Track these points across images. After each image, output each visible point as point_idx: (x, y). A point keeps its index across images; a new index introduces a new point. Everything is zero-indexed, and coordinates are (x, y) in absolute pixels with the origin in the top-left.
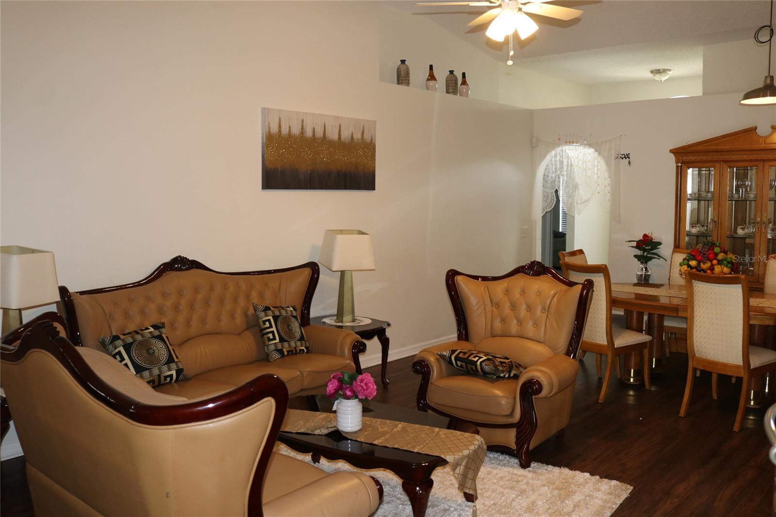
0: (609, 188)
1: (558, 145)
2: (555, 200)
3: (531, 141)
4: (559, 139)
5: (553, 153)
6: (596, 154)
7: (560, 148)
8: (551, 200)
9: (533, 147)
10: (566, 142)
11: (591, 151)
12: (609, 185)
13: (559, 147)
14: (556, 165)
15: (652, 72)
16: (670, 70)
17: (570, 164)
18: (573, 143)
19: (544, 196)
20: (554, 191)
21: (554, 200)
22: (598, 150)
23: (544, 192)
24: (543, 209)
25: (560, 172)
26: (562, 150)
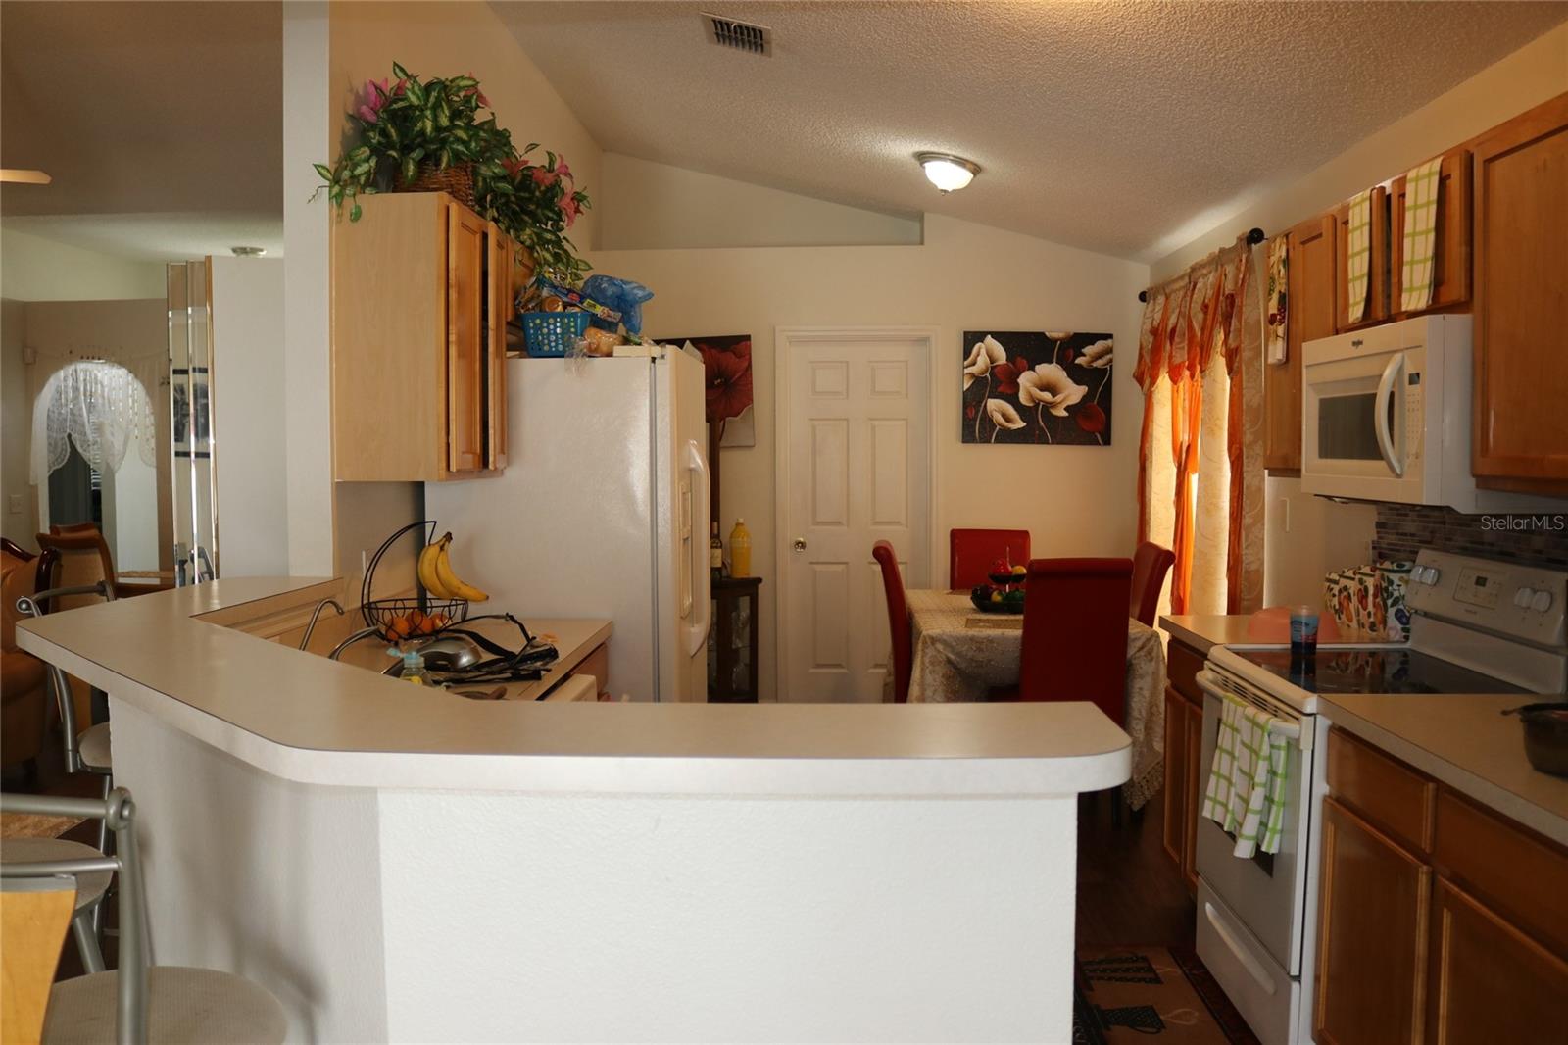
0: (152, 430)
1: (70, 361)
2: (69, 450)
3: (23, 352)
4: (71, 352)
5: (61, 374)
6: (131, 377)
7: (73, 367)
8: (62, 450)
9: (28, 364)
10: (82, 358)
11: (123, 371)
12: (152, 425)
13: (71, 364)
14: (66, 393)
15: (235, 250)
16: (261, 250)
17: (88, 393)
18: (93, 358)
19: (50, 444)
20: (65, 436)
21: (66, 451)
22: (133, 370)
23: (49, 437)
24: (50, 467)
25: (74, 405)
26: (76, 371)
